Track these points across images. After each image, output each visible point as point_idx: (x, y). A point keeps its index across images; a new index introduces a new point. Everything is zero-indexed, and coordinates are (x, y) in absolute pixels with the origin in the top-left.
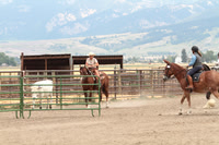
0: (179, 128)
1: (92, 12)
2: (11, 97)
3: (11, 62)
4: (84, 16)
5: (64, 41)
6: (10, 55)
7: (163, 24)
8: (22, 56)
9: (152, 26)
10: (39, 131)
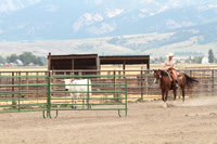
0: (205, 129)
1: (118, 12)
2: (38, 96)
3: (38, 62)
4: (110, 16)
5: (90, 41)
6: (37, 55)
7: (190, 24)
8: (50, 56)
9: (179, 26)
10: (66, 131)
